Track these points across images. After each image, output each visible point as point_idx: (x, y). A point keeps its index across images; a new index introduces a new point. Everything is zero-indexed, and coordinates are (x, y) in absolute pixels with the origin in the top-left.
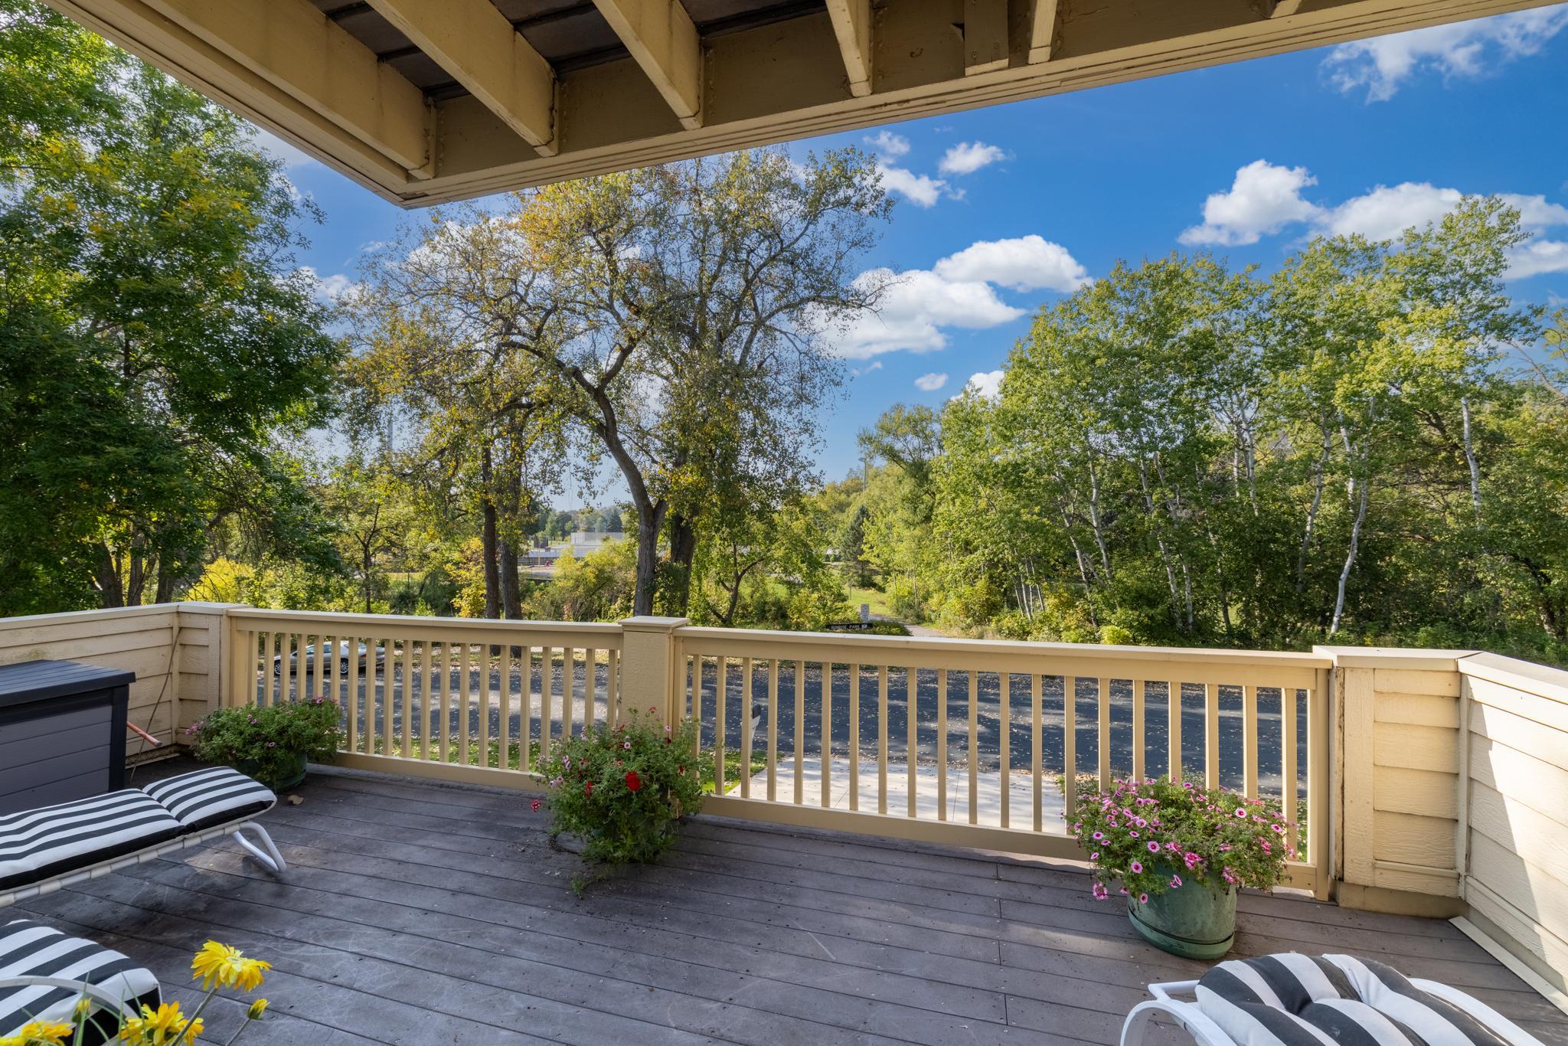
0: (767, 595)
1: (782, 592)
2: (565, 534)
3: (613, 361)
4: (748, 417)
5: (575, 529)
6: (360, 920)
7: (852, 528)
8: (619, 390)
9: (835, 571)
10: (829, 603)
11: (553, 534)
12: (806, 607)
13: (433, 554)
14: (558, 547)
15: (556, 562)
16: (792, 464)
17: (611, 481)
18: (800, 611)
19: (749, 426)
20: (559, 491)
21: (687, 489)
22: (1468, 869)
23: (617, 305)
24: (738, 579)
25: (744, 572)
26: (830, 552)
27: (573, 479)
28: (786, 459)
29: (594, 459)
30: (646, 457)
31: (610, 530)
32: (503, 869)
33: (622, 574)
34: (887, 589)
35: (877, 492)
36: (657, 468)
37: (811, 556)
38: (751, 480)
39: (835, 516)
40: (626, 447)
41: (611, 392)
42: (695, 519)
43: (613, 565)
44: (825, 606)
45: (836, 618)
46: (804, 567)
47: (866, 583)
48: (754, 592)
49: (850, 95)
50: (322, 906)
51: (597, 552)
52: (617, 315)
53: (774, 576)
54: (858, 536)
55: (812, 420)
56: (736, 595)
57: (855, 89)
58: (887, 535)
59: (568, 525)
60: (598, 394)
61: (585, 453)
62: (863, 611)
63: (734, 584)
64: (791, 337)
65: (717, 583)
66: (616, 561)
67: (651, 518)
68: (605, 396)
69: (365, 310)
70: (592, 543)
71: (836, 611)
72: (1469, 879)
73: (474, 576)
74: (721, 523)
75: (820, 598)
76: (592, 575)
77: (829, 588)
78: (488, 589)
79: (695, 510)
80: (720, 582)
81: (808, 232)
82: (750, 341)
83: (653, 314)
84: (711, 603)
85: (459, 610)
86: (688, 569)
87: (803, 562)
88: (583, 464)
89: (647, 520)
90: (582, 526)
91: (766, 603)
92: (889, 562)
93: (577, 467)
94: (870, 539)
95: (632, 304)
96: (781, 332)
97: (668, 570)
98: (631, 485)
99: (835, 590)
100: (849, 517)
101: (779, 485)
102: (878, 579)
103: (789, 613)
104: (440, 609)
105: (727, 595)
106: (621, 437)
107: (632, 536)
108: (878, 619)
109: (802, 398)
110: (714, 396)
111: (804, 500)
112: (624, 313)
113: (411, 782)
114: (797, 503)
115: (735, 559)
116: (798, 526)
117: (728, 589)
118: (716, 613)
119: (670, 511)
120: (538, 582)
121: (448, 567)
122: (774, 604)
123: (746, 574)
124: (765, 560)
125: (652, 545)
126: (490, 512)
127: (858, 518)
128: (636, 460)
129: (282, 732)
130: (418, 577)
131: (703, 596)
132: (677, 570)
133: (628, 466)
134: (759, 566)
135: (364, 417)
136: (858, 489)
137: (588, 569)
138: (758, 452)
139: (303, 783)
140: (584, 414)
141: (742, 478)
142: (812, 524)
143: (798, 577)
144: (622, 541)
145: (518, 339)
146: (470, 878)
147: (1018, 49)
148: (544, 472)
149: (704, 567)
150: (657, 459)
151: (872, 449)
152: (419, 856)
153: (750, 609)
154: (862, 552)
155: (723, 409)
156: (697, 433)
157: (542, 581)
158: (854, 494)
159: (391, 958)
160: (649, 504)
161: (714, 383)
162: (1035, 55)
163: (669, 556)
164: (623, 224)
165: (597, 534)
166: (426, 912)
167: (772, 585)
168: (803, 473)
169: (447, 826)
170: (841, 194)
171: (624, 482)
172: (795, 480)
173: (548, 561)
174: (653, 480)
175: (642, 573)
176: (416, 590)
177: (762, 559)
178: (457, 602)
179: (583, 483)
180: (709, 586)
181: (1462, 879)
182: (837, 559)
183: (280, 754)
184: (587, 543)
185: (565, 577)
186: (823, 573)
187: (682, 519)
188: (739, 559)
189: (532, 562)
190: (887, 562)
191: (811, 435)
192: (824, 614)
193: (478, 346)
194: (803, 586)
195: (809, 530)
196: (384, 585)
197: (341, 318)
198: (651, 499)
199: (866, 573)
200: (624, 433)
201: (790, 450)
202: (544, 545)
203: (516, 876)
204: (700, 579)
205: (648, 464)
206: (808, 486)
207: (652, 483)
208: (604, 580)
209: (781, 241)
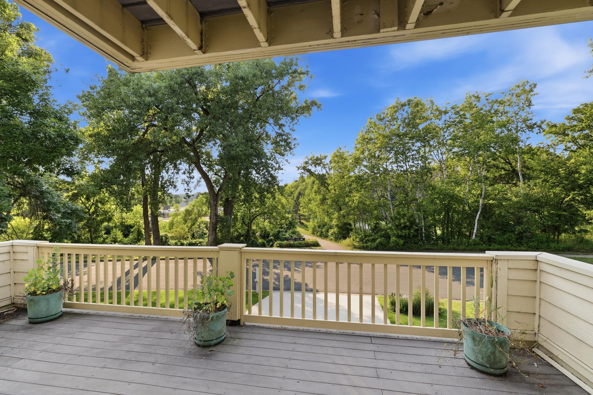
7: (295, 201)
22: (539, 331)
25: (253, 219)
40: (204, 169)
41: (197, 145)
49: (332, 37)
54: (297, 204)
57: (335, 35)
60: (192, 146)
67: (215, 198)
68: (195, 147)
72: (539, 335)
89: (213, 198)
94: (303, 205)
97: (222, 220)
98: (206, 184)
107: (208, 206)
125: (216, 209)
127: (298, 197)
128: (208, 174)
133: (205, 176)
147: (402, 23)
154: (300, 210)
160: (214, 192)
162: (408, 26)
163: (223, 214)
171: (203, 183)
175: (212, 220)
181: (537, 334)
202: (168, 209)
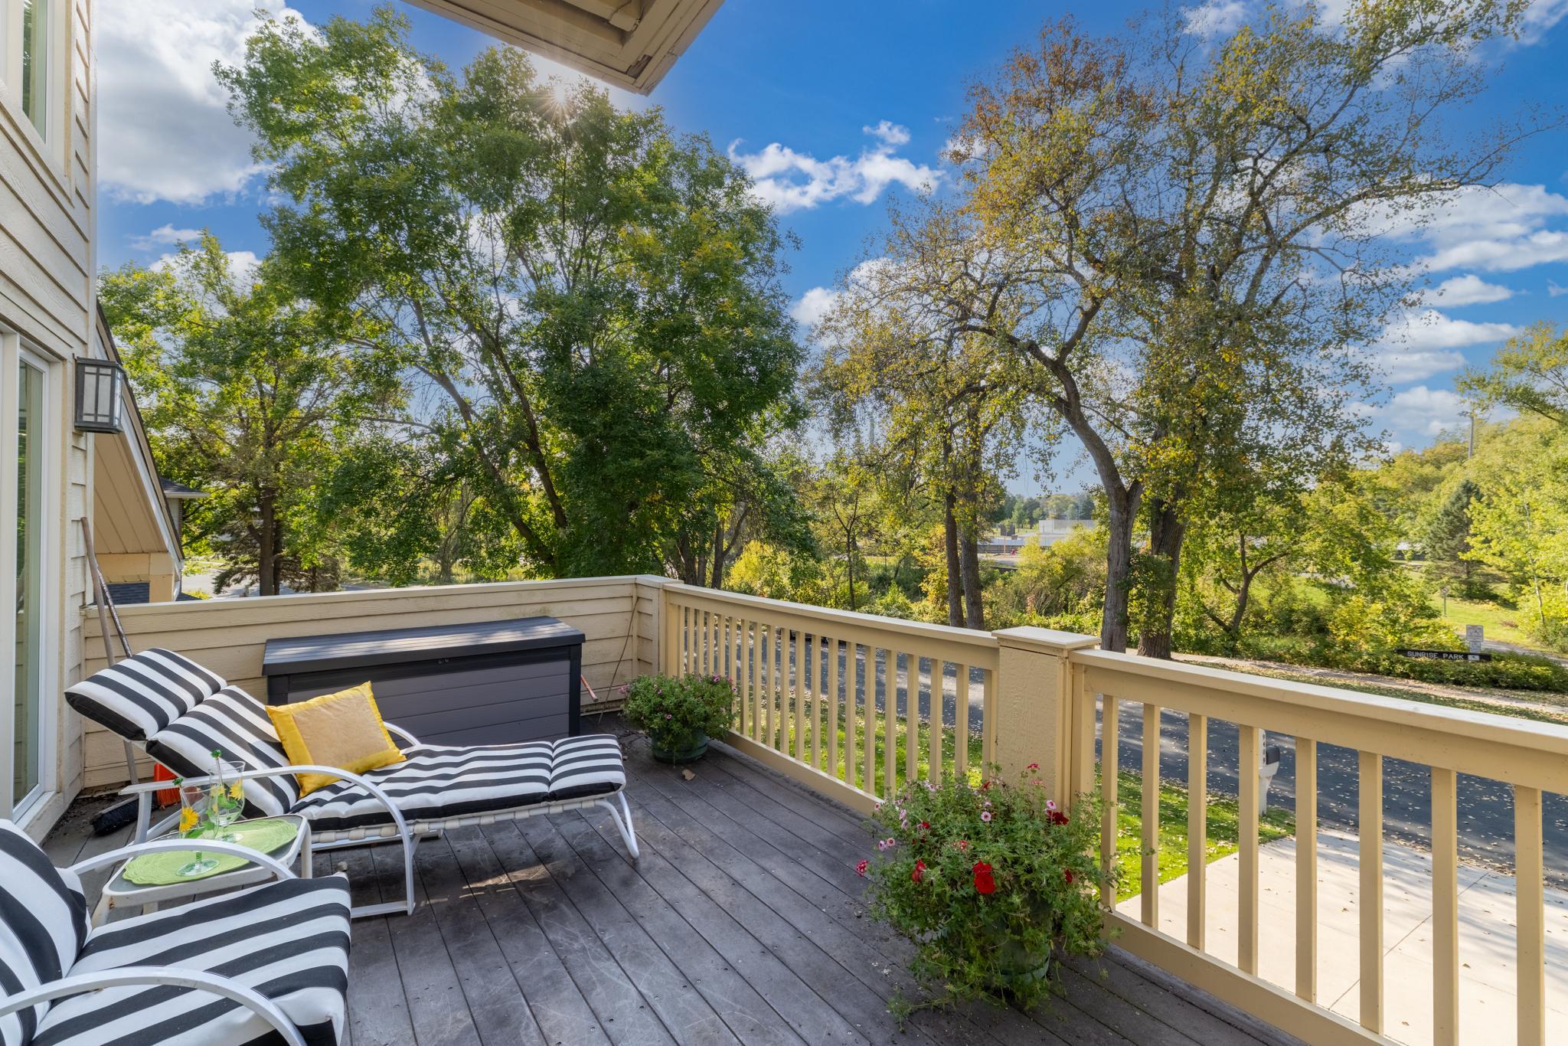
0: (1294, 600)
1: (1319, 599)
2: (1033, 522)
3: (1073, 328)
4: (1256, 371)
5: (1044, 516)
6: (667, 947)
7: (1447, 513)
8: (1081, 359)
9: (1415, 576)
10: (1403, 619)
11: (1020, 522)
12: (1360, 621)
13: (903, 540)
14: (1027, 536)
15: (1020, 550)
16: (1330, 425)
17: (1078, 463)
18: (1350, 626)
19: (1259, 381)
20: (1014, 475)
21: (1168, 467)
23: (1079, 265)
24: (1248, 578)
25: (1256, 569)
26: (1403, 546)
27: (1029, 461)
28: (1318, 419)
29: (1054, 438)
30: (1119, 433)
31: (1082, 518)
32: (828, 936)
33: (1093, 565)
34: (1520, 604)
35: (1498, 460)
36: (1130, 445)
37: (1369, 550)
38: (1263, 451)
39: (1412, 497)
40: (1093, 424)
41: (1072, 361)
42: (1180, 502)
43: (1083, 555)
44: (1395, 622)
45: (1417, 640)
46: (1356, 565)
47: (1477, 592)
48: (1273, 596)
50: (646, 913)
51: (1065, 541)
52: (1079, 277)
53: (1304, 576)
54: (1458, 524)
55: (1365, 362)
56: (1244, 599)
58: (1521, 522)
59: (1036, 513)
60: (1058, 367)
61: (1040, 432)
62: (1469, 635)
63: (1242, 584)
64: (1328, 253)
65: (1217, 582)
66: (1086, 551)
67: (1124, 503)
68: (1065, 368)
69: (845, 323)
70: (1062, 531)
71: (1417, 631)
73: (938, 561)
74: (1218, 507)
75: (1387, 611)
76: (1059, 567)
77: (1403, 597)
78: (950, 575)
79: (1180, 491)
80: (1220, 580)
81: (1353, 101)
82: (1261, 271)
83: (1119, 267)
84: (1208, 605)
85: (925, 595)
86: (1174, 562)
87: (1354, 559)
88: (1039, 444)
89: (1119, 506)
90: (1052, 514)
91: (1292, 611)
92: (1525, 564)
93: (1032, 448)
94: (1484, 528)
95: (1098, 261)
96: (1309, 249)
97: (1146, 563)
98: (1099, 465)
99: (1415, 601)
100: (1442, 498)
101: (1308, 455)
102: (1503, 589)
103: (1331, 627)
104: (912, 591)
105: (1232, 597)
106: (1087, 413)
107: (1102, 523)
108: (1504, 649)
109: (1346, 334)
110: (1206, 348)
111: (1352, 475)
112: (1088, 273)
113: (787, 781)
114: (1342, 478)
115: (1243, 553)
116: (1345, 510)
117: (1233, 590)
118: (1214, 618)
119: (1147, 493)
120: (1002, 571)
121: (916, 553)
122: (1306, 614)
123: (1260, 573)
124: (1291, 555)
125: (1127, 534)
126: (951, 500)
127: (1459, 498)
128: (1107, 437)
129: (679, 705)
130: (892, 561)
131: (1197, 597)
132: (1160, 563)
133: (1095, 445)
134: (1281, 562)
135: (843, 418)
136: (1459, 457)
137: (1054, 559)
138: (1275, 412)
139: (703, 757)
140: (1040, 390)
141: (1248, 449)
142: (1370, 507)
143: (1346, 580)
144: (1093, 529)
145: (973, 322)
146: (788, 935)
148: (997, 455)
149: (1196, 561)
150: (1132, 433)
151: (1485, 395)
152: (755, 882)
153: (1267, 617)
154: (1467, 548)
155: (1218, 365)
156: (1180, 397)
157: (1006, 570)
158: (1449, 466)
159: (667, 1022)
160: (1122, 487)
161: (1202, 332)
163: (1149, 547)
164: (1086, 170)
165: (1068, 522)
166: (729, 967)
167: (1302, 588)
168: (1351, 436)
169: (795, 849)
170: (1414, 26)
171: (1091, 463)
172: (1337, 446)
173: (1013, 550)
174: (1126, 458)
175: (1115, 565)
176: (892, 573)
177: (1285, 554)
178: (924, 586)
179: (1040, 465)
180: (1205, 584)
182: (1416, 556)
183: (676, 727)
184: (1057, 531)
185: (1030, 567)
186: (1392, 576)
187: (1162, 503)
188: (1249, 553)
189: (998, 550)
190: (1521, 565)
191: (1364, 383)
192: (1394, 634)
193: (932, 336)
194: (1354, 591)
195: (1363, 516)
196: (864, 568)
197: (827, 332)
198: (1124, 481)
199: (1475, 578)
200: (1091, 408)
201: (1327, 406)
202: (1011, 533)
203: (837, 954)
204: (1191, 575)
205: (1121, 440)
206: (1360, 454)
207: (1125, 462)
208: (1072, 571)
209: (1308, 127)
